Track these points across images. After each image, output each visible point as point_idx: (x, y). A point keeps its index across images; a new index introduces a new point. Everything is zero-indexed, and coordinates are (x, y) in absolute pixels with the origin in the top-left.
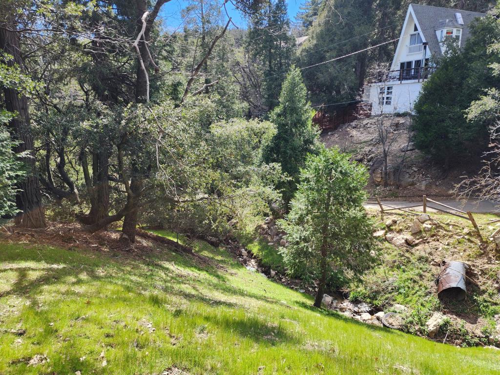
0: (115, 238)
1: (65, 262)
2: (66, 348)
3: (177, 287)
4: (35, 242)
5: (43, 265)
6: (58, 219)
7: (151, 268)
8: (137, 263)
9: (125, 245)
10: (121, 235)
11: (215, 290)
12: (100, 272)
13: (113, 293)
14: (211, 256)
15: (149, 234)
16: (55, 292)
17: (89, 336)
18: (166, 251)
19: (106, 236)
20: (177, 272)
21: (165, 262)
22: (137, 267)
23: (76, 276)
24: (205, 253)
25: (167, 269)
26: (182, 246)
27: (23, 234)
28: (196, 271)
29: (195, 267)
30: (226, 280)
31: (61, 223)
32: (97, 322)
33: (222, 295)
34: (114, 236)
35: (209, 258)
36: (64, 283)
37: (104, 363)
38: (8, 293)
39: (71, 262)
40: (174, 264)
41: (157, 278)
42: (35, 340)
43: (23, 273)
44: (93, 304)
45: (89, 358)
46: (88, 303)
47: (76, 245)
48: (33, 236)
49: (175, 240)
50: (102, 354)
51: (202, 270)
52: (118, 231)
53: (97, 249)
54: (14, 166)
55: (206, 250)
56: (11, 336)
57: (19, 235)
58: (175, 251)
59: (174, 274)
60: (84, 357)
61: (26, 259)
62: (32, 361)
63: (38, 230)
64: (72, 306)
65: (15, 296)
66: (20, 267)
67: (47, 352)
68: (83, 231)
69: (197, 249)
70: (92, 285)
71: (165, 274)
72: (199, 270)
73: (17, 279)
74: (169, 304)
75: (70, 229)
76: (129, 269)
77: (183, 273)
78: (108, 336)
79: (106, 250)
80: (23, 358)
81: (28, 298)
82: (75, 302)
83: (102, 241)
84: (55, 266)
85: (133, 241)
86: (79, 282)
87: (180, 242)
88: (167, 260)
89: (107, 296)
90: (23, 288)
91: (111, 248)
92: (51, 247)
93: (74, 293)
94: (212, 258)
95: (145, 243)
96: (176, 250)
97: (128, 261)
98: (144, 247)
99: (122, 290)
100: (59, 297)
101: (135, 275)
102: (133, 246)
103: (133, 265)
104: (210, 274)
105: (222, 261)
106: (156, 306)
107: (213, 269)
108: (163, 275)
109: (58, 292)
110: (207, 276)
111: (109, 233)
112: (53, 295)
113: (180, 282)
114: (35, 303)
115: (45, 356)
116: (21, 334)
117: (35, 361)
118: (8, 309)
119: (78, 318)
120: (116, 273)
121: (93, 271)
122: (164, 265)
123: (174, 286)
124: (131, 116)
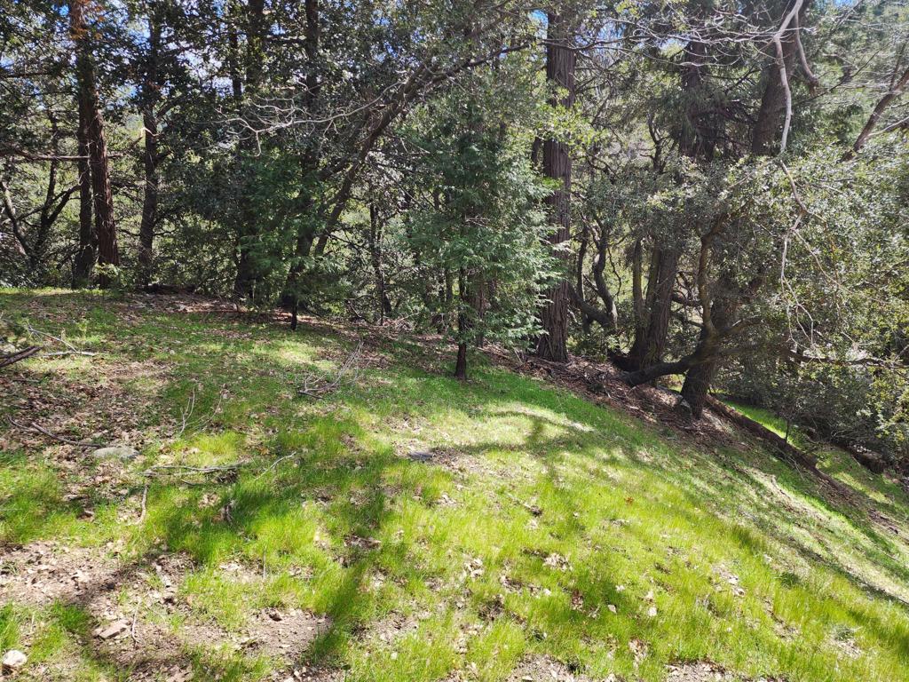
0: (668, 402)
1: (592, 424)
2: (596, 560)
3: (783, 527)
4: (551, 382)
5: (562, 419)
6: (583, 353)
7: (729, 474)
8: (703, 456)
9: (683, 420)
10: (679, 401)
11: (870, 562)
12: (643, 454)
13: (667, 498)
14: (860, 487)
15: (728, 410)
16: (580, 466)
17: (631, 555)
18: (759, 450)
19: (652, 396)
20: (780, 497)
21: (756, 471)
22: (704, 466)
23: (609, 452)
24: (845, 478)
25: (760, 486)
26: (794, 451)
27: (537, 367)
28: (823, 508)
29: (820, 500)
30: (892, 550)
31: (587, 360)
32: (642, 538)
33: (888, 580)
34: (666, 399)
35: (854, 490)
36: (593, 456)
37: (652, 612)
38: (520, 448)
39: (600, 426)
40: (774, 480)
41: (743, 497)
42: (555, 529)
43: (538, 423)
44: (637, 506)
45: (630, 592)
46: (630, 501)
47: (607, 400)
48: (549, 372)
49: (782, 435)
50: (650, 595)
51: (834, 510)
52: (674, 392)
53: (638, 415)
54: (547, 264)
55: (847, 471)
56: (523, 512)
57: (533, 367)
58: (779, 456)
59: (775, 499)
60: (622, 587)
61: (543, 404)
62: (549, 560)
63: (556, 364)
64: (606, 497)
65: (528, 455)
66: (535, 414)
67: (570, 554)
68: (617, 379)
69: (827, 464)
70: (634, 474)
71: (757, 493)
72: (829, 508)
73: (530, 430)
74: (771, 556)
75: (600, 373)
76: (690, 463)
77: (793, 505)
78: (659, 568)
79: (651, 419)
80: (538, 551)
81: (545, 463)
82: (609, 491)
83: (647, 403)
84: (578, 426)
85: (698, 416)
86: (613, 461)
87: (790, 441)
88: (761, 469)
89: (656, 499)
90: (538, 446)
91: (660, 418)
92: (573, 395)
93: (606, 477)
94: (862, 493)
95: (718, 424)
96: (782, 456)
97: (689, 450)
98: (718, 431)
99: (682, 498)
100: (585, 476)
101: (701, 478)
102: (698, 425)
103: (697, 458)
104: (855, 525)
105: (886, 506)
106: (746, 549)
107: (862, 516)
108: (752, 493)
109: (583, 467)
110: (848, 527)
111: (658, 392)
112: (577, 470)
113: (788, 519)
114: (553, 475)
115: (567, 560)
116: (536, 514)
117: (552, 561)
118: (521, 471)
119: (614, 520)
120: (669, 466)
121: (631, 450)
122: (754, 476)
123: (778, 522)
124: (741, 182)
